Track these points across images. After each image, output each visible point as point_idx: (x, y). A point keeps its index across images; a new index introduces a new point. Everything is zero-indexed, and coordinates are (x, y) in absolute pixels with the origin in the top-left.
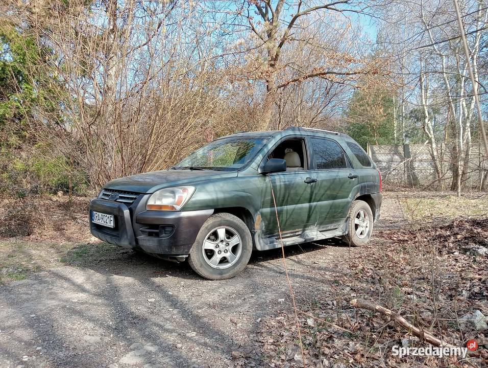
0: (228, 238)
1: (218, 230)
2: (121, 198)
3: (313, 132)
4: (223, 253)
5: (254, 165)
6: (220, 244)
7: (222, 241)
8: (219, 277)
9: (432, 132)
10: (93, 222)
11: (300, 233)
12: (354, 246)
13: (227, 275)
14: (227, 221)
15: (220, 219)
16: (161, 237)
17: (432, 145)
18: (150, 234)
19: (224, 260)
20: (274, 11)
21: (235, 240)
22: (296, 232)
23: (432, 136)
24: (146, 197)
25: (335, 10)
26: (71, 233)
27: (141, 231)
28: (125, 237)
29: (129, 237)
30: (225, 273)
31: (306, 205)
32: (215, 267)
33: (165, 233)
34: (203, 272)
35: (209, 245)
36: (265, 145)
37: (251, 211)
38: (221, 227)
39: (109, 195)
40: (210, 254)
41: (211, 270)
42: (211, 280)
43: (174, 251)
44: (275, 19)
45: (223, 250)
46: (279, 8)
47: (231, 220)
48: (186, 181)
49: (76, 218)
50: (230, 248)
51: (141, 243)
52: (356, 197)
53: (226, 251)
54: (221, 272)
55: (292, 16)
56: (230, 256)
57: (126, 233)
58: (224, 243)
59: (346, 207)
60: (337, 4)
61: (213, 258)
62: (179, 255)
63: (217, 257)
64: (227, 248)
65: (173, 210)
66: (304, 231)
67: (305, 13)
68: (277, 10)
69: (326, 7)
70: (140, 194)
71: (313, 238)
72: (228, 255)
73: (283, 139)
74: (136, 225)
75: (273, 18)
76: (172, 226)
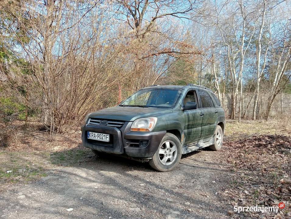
0: (171, 147)
1: (166, 143)
2: (109, 124)
3: (198, 87)
4: (168, 156)
5: (178, 105)
6: (167, 151)
7: (168, 149)
8: (167, 170)
9: (218, 87)
10: (88, 138)
11: (196, 144)
12: (216, 150)
13: (170, 169)
14: (171, 137)
15: (167, 137)
16: (140, 147)
17: (218, 94)
18: (131, 145)
19: (169, 160)
20: (140, 13)
21: (174, 148)
22: (195, 143)
23: (218, 89)
24: (130, 123)
25: (176, 16)
26: (36, 145)
27: (127, 143)
28: (118, 147)
29: (120, 148)
30: (170, 168)
31: (200, 128)
32: (164, 164)
33: (142, 145)
34: (159, 167)
35: (161, 151)
36: (181, 94)
37: (180, 131)
38: (168, 141)
39: (100, 122)
40: (162, 156)
41: (163, 166)
42: (163, 172)
43: (147, 155)
44: (141, 18)
45: (168, 154)
46: (143, 12)
47: (173, 137)
48: (149, 114)
49: (33, 136)
50: (172, 153)
51: (127, 151)
52: (218, 123)
53: (170, 155)
54: (168, 167)
55: (153, 17)
56: (172, 158)
57: (119, 145)
58: (169, 150)
59: (214, 129)
60: (178, 14)
61: (164, 159)
62: (148, 158)
63: (166, 159)
64: (170, 153)
65: (147, 131)
66: (198, 142)
67: (160, 17)
68: (142, 13)
69: (172, 14)
70: (125, 122)
71: (202, 147)
72: (171, 157)
73: (188, 91)
74: (124, 140)
75: (140, 18)
76: (147, 141)
